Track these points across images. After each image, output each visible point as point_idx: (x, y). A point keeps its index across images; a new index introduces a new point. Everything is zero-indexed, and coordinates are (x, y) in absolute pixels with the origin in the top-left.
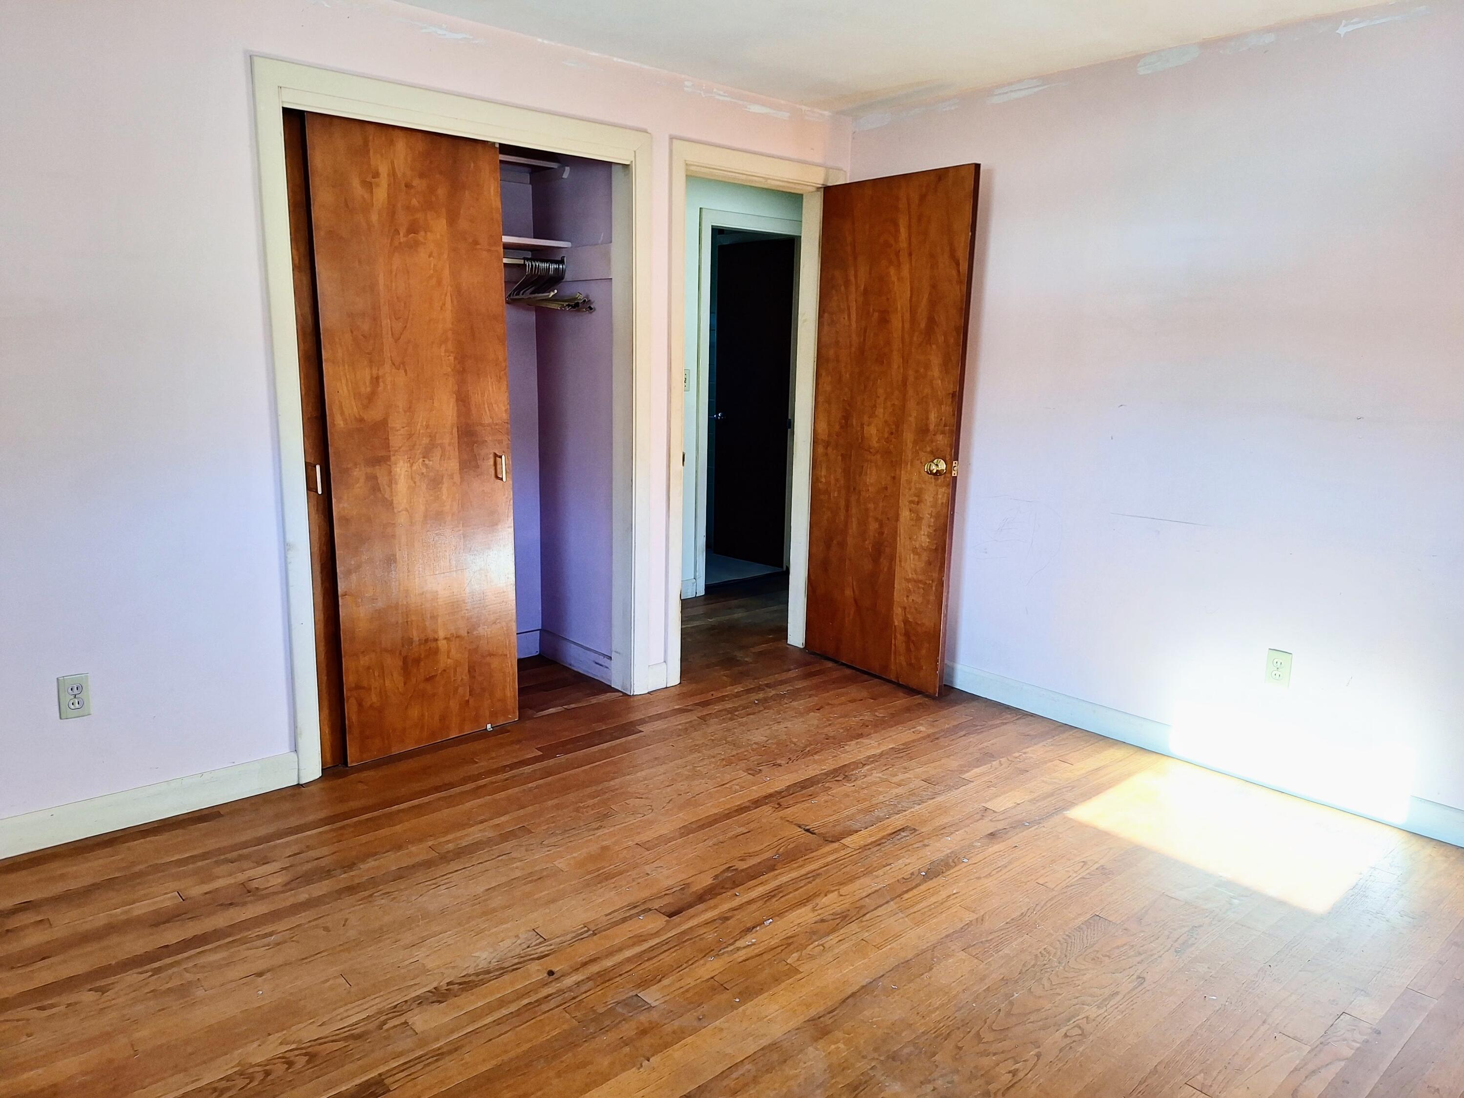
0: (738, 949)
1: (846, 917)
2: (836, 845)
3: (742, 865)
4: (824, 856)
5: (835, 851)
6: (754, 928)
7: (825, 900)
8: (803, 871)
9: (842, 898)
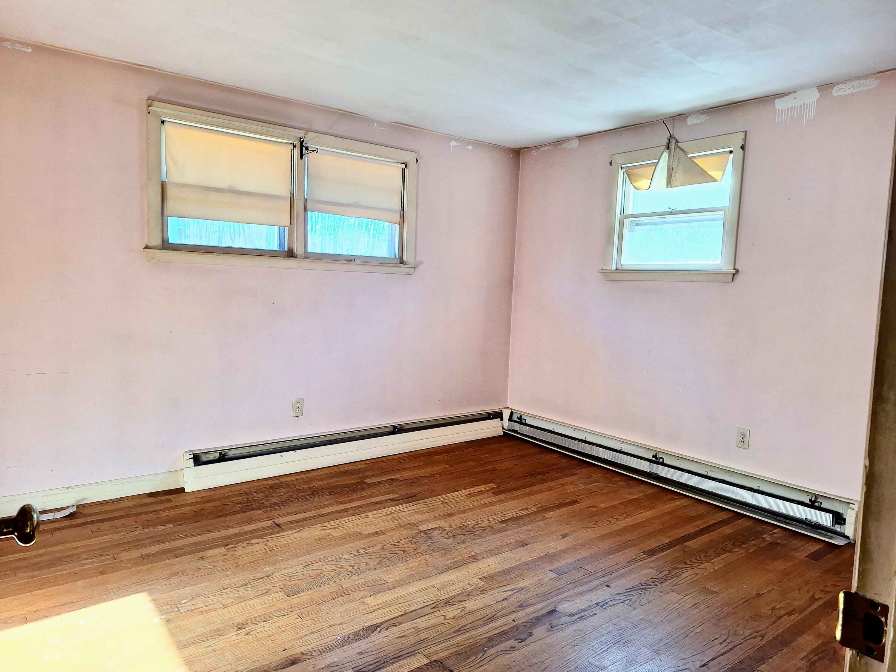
0: (511, 590)
1: (446, 603)
2: (435, 658)
3: (512, 642)
4: (447, 648)
5: (436, 653)
6: (503, 600)
7: (455, 613)
8: (467, 635)
9: (444, 614)
